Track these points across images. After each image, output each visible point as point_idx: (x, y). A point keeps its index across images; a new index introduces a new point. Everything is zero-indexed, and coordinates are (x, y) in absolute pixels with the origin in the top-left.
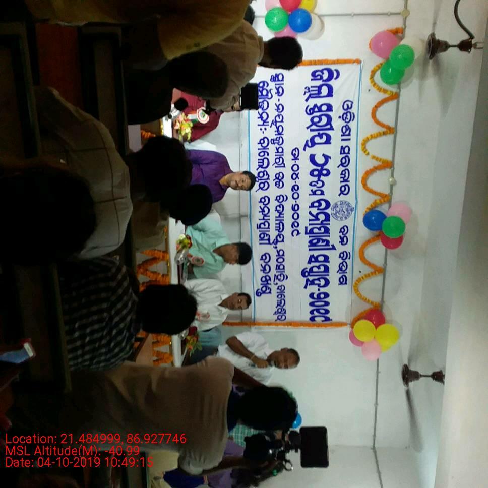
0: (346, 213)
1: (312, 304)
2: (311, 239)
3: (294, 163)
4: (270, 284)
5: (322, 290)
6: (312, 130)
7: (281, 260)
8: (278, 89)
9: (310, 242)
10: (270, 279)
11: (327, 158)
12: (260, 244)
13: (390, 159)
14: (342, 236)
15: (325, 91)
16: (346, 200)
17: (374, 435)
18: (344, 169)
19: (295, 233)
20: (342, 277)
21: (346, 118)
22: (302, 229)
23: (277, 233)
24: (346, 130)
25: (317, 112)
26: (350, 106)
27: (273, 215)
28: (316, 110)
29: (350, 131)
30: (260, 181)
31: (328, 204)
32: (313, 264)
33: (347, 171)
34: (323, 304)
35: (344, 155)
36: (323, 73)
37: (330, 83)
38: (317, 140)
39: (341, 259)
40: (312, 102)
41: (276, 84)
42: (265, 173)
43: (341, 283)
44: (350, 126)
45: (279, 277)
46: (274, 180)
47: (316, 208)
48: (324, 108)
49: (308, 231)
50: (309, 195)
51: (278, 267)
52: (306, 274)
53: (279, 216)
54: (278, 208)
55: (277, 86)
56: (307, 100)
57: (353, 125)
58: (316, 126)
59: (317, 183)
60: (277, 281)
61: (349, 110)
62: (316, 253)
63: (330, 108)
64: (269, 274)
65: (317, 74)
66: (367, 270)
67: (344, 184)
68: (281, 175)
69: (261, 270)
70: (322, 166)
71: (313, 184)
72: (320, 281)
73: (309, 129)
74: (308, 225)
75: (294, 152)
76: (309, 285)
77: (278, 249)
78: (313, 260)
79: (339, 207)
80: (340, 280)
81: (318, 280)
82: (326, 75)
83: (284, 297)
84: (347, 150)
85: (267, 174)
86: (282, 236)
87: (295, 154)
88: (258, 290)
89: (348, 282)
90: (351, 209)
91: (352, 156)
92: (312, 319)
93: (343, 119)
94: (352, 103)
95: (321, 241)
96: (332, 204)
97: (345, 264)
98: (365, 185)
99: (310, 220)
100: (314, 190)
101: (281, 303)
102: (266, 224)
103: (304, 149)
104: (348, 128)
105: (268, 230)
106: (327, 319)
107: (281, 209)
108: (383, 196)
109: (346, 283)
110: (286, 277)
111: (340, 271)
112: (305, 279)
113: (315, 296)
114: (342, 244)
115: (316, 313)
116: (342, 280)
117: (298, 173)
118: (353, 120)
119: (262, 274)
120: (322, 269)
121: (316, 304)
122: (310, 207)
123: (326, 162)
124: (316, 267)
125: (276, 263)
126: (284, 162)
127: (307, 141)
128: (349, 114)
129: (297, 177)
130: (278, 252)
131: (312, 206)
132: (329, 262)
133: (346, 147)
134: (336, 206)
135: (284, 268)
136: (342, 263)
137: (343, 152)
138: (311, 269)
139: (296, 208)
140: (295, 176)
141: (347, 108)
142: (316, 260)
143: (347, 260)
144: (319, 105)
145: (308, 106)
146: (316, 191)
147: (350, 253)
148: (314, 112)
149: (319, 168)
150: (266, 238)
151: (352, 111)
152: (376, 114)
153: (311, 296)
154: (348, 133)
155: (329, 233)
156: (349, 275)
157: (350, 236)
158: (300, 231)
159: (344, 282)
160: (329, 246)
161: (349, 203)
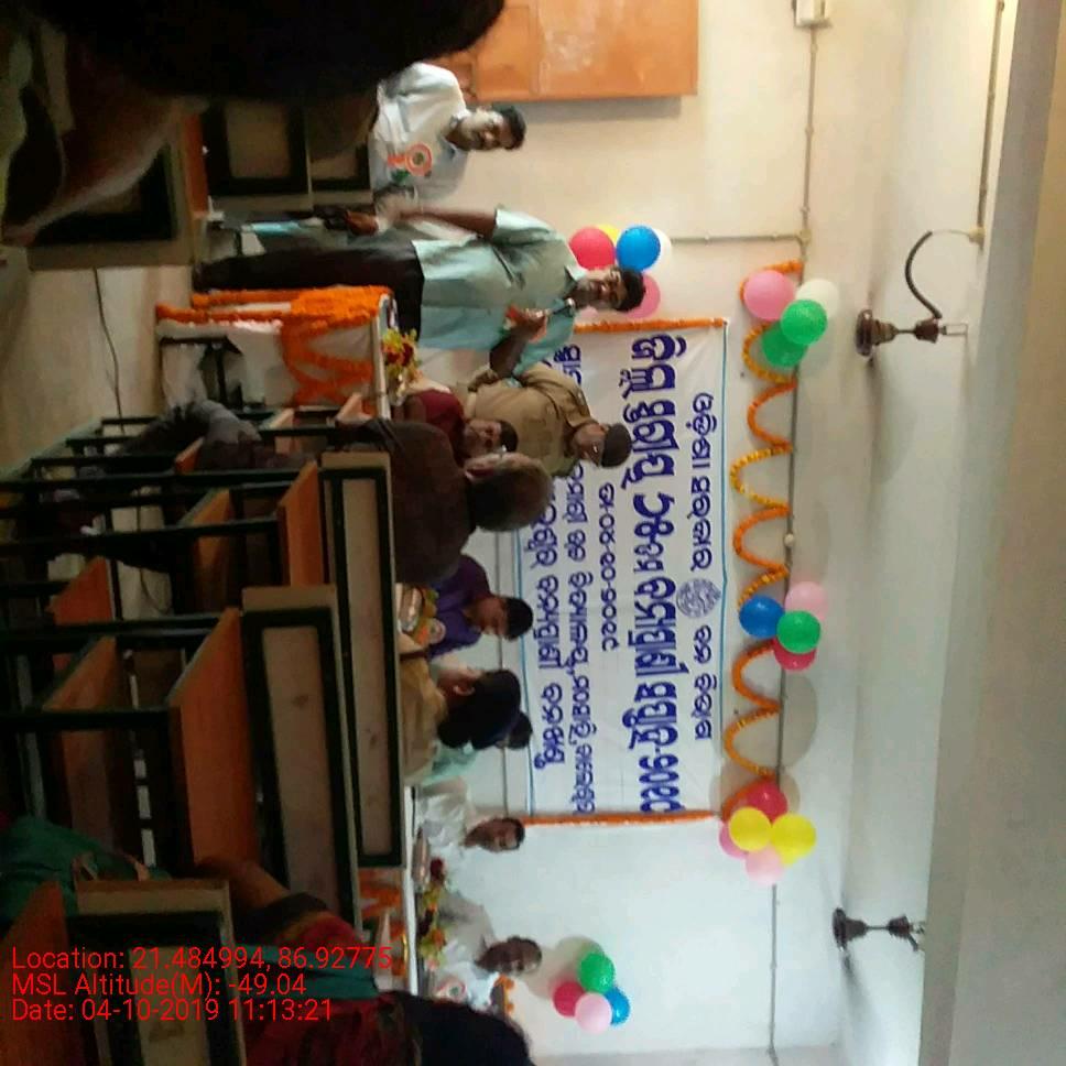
0: (706, 602)
1: (644, 779)
2: (639, 654)
3: (605, 513)
4: (563, 744)
5: (665, 750)
7: (581, 696)
9: (639, 660)
10: (562, 734)
11: (666, 501)
12: (541, 667)
13: (780, 497)
14: (700, 646)
15: (659, 377)
16: (705, 577)
17: (772, 1026)
19: (609, 644)
20: (701, 723)
21: (700, 426)
22: (622, 638)
23: (574, 645)
24: (701, 448)
25: (644, 417)
26: (707, 404)
27: (566, 609)
28: (644, 412)
29: (709, 449)
30: (539, 549)
31: (671, 587)
32: (644, 702)
33: (705, 525)
35: (698, 495)
36: (654, 345)
37: (669, 362)
38: (646, 467)
39: (698, 689)
40: (635, 399)
41: (565, 366)
42: (549, 533)
43: (700, 736)
44: (707, 440)
45: (580, 729)
46: (566, 546)
47: (649, 596)
48: (659, 409)
49: (634, 639)
50: (635, 570)
51: (577, 710)
52: (633, 721)
53: (578, 613)
54: (575, 598)
56: (625, 396)
57: (712, 438)
58: (645, 441)
59: (650, 549)
60: (575, 737)
61: (706, 412)
62: (649, 681)
63: (669, 408)
64: (561, 725)
65: (643, 345)
66: (746, 705)
67: (700, 548)
68: (580, 536)
69: (544, 718)
70: (658, 516)
71: (641, 550)
72: (659, 734)
74: (633, 628)
75: (604, 492)
76: (639, 741)
77: (577, 675)
78: (645, 693)
79: (693, 591)
80: (697, 731)
82: (660, 348)
83: (591, 766)
84: (703, 485)
85: (552, 535)
86: (583, 652)
87: (606, 496)
88: (539, 755)
89: (712, 733)
90: (713, 595)
91: (714, 495)
92: (646, 807)
93: (695, 429)
94: (711, 398)
95: (659, 657)
96: (677, 588)
97: (706, 699)
98: (739, 551)
99: (637, 618)
100: (643, 561)
101: (584, 778)
102: (553, 629)
103: (624, 486)
104: (705, 444)
105: (555, 640)
106: (675, 806)
107: (581, 599)
108: (773, 569)
109: (709, 735)
110: (592, 729)
111: (697, 713)
112: (628, 733)
113: (651, 763)
114: (700, 661)
115: (652, 795)
116: (701, 729)
117: (613, 532)
118: (714, 430)
119: (545, 725)
120: (663, 709)
121: (653, 778)
122: (636, 593)
123: (666, 508)
124: (652, 706)
125: (572, 703)
126: (586, 511)
127: (628, 470)
128: (705, 420)
129: (610, 537)
130: (577, 682)
131: (641, 590)
132: (675, 696)
133: (701, 479)
134: (686, 589)
135: (588, 712)
136: (701, 697)
137: (696, 488)
138: (641, 712)
139: (608, 597)
140: (607, 535)
141: (702, 407)
142: (651, 694)
143: (711, 692)
145: (628, 406)
146: (646, 563)
147: (715, 678)
148: (639, 416)
149: (652, 520)
150: (552, 655)
151: (710, 413)
152: (757, 418)
153: (643, 762)
154: (704, 452)
155: (674, 641)
156: (714, 719)
157: (714, 645)
158: (619, 640)
159: (706, 733)
160: (674, 665)
161: (711, 584)
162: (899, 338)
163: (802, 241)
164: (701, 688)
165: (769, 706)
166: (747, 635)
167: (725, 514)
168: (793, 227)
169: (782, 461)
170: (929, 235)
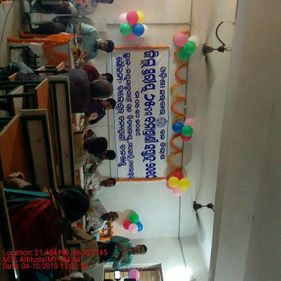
0: (163, 123)
1: (147, 169)
3: (136, 99)
4: (126, 160)
5: (152, 162)
6: (145, 82)
7: (130, 148)
8: (127, 61)
9: (146, 138)
10: (125, 158)
11: (153, 96)
12: (120, 140)
13: (184, 96)
14: (162, 135)
16: (163, 117)
17: (179, 232)
18: (162, 101)
19: (138, 134)
20: (162, 155)
21: (162, 76)
23: (128, 135)
25: (147, 73)
26: (164, 70)
27: (126, 125)
29: (164, 83)
30: (119, 109)
31: (154, 119)
32: (147, 149)
33: (163, 103)
34: (153, 169)
35: (162, 95)
36: (150, 53)
37: (154, 58)
38: (148, 87)
40: (145, 68)
41: (126, 59)
42: (122, 104)
43: (161, 158)
45: (130, 157)
46: (126, 108)
47: (148, 122)
48: (151, 71)
50: (145, 115)
51: (129, 152)
52: (144, 154)
53: (129, 126)
54: (129, 122)
56: (142, 67)
57: (165, 79)
58: (147, 80)
59: (149, 109)
60: (129, 159)
61: (164, 72)
62: (148, 144)
63: (154, 71)
64: (125, 155)
65: (147, 54)
66: (174, 150)
67: (162, 109)
68: (130, 105)
69: (121, 154)
70: (151, 100)
71: (146, 109)
72: (151, 158)
74: (144, 130)
75: (136, 94)
76: (146, 160)
77: (129, 142)
78: (147, 147)
79: (160, 120)
83: (133, 166)
84: (163, 92)
86: (131, 136)
88: (119, 164)
90: (166, 121)
91: (166, 95)
92: (147, 177)
93: (161, 77)
94: (165, 68)
95: (151, 138)
96: (156, 119)
97: (163, 149)
98: (172, 110)
99: (145, 128)
101: (131, 169)
102: (123, 130)
103: (142, 92)
104: (164, 81)
105: (124, 133)
106: (155, 176)
107: (130, 122)
108: (181, 115)
109: (164, 158)
110: (133, 157)
111: (161, 152)
112: (143, 157)
113: (149, 165)
114: (162, 139)
115: (149, 174)
116: (162, 157)
117: (139, 104)
118: (166, 77)
119: (121, 156)
120: (152, 151)
121: (149, 169)
122: (145, 121)
123: (153, 99)
124: (149, 151)
125: (128, 150)
126: (132, 99)
127: (143, 88)
128: (164, 74)
130: (129, 144)
132: (155, 148)
133: (163, 90)
134: (158, 120)
135: (132, 152)
136: (162, 148)
137: (161, 93)
138: (146, 152)
139: (137, 122)
140: (137, 105)
142: (149, 147)
143: (164, 147)
144: (148, 70)
145: (143, 70)
146: (148, 113)
147: (165, 143)
148: (146, 73)
149: (149, 101)
150: (123, 137)
151: (165, 72)
152: (177, 74)
153: (147, 165)
154: (163, 83)
155: (155, 134)
156: (165, 154)
157: (165, 135)
158: (140, 133)
159: (163, 158)
160: (155, 140)
161: (165, 119)
162: (214, 51)
163: (190, 25)
164: (162, 146)
165: (180, 151)
166: (174, 132)
167: (169, 100)
168: (188, 21)
169: (184, 86)
170: (222, 23)
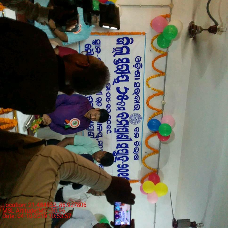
0: (138, 120)
1: (119, 171)
2: (118, 135)
3: (108, 92)
5: (125, 163)
6: (117, 73)
8: (97, 49)
9: (118, 136)
11: (126, 89)
13: (162, 90)
14: (136, 133)
15: (125, 50)
16: (137, 113)
18: (136, 95)
19: (109, 132)
20: (136, 155)
21: (137, 67)
22: (113, 130)
23: (98, 132)
24: (138, 73)
28: (120, 61)
31: (127, 115)
32: (119, 149)
33: (138, 97)
34: (125, 170)
35: (136, 88)
36: (124, 40)
37: (128, 46)
38: (121, 79)
39: (135, 146)
40: (117, 57)
41: (96, 46)
42: (91, 98)
43: (135, 159)
44: (139, 71)
46: (96, 102)
47: (121, 118)
48: (125, 60)
49: (116, 131)
50: (117, 110)
52: (116, 154)
55: (97, 47)
56: (114, 56)
57: (141, 70)
58: (120, 71)
59: (121, 104)
62: (121, 143)
63: (128, 60)
65: (120, 40)
66: (150, 151)
67: (136, 104)
68: (100, 99)
70: (124, 94)
71: (119, 104)
73: (116, 73)
74: (116, 127)
76: (117, 160)
77: (99, 140)
78: (119, 146)
79: (134, 117)
81: (122, 157)
82: (125, 41)
84: (138, 85)
85: (92, 98)
86: (101, 134)
87: (108, 87)
89: (139, 158)
90: (140, 118)
91: (141, 88)
94: (141, 58)
95: (124, 136)
96: (129, 116)
98: (148, 105)
99: (117, 124)
100: (119, 107)
102: (92, 127)
103: (113, 84)
104: (139, 73)
105: (93, 130)
108: (158, 111)
111: (135, 152)
113: (121, 166)
114: (136, 137)
115: (121, 175)
116: (135, 157)
117: (110, 98)
118: (141, 68)
120: (125, 151)
121: (121, 171)
122: (117, 117)
123: (126, 92)
124: (121, 150)
127: (115, 79)
128: (139, 64)
129: (109, 100)
130: (99, 142)
131: (118, 116)
132: (128, 147)
133: (137, 83)
134: (132, 116)
136: (136, 148)
137: (135, 86)
138: (118, 151)
141: (138, 61)
142: (121, 146)
143: (139, 146)
144: (121, 59)
145: (115, 59)
146: (121, 108)
147: (140, 142)
148: (119, 63)
149: (122, 95)
150: (92, 135)
151: (140, 62)
152: (155, 64)
153: (119, 166)
154: (138, 75)
155: (128, 132)
156: (139, 154)
157: (140, 133)
159: (137, 158)
160: (128, 138)
161: (139, 115)
162: (203, 32)
165: (156, 151)
167: (144, 94)
169: (162, 78)
